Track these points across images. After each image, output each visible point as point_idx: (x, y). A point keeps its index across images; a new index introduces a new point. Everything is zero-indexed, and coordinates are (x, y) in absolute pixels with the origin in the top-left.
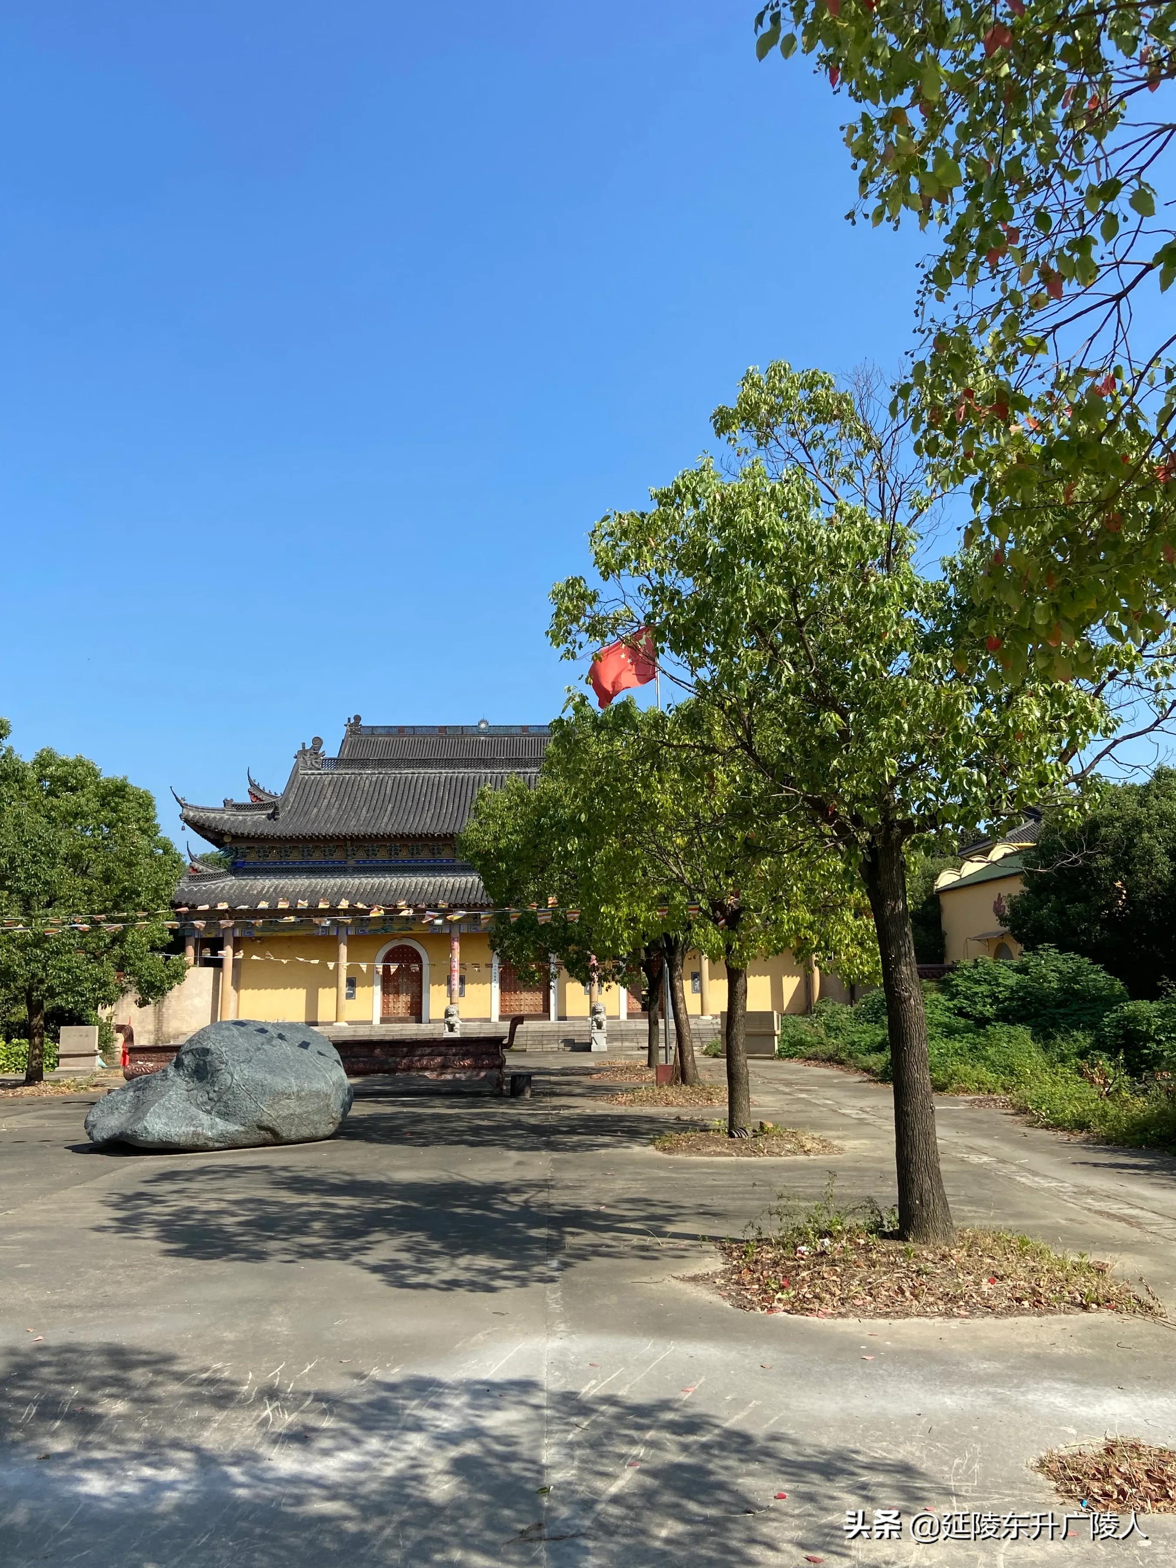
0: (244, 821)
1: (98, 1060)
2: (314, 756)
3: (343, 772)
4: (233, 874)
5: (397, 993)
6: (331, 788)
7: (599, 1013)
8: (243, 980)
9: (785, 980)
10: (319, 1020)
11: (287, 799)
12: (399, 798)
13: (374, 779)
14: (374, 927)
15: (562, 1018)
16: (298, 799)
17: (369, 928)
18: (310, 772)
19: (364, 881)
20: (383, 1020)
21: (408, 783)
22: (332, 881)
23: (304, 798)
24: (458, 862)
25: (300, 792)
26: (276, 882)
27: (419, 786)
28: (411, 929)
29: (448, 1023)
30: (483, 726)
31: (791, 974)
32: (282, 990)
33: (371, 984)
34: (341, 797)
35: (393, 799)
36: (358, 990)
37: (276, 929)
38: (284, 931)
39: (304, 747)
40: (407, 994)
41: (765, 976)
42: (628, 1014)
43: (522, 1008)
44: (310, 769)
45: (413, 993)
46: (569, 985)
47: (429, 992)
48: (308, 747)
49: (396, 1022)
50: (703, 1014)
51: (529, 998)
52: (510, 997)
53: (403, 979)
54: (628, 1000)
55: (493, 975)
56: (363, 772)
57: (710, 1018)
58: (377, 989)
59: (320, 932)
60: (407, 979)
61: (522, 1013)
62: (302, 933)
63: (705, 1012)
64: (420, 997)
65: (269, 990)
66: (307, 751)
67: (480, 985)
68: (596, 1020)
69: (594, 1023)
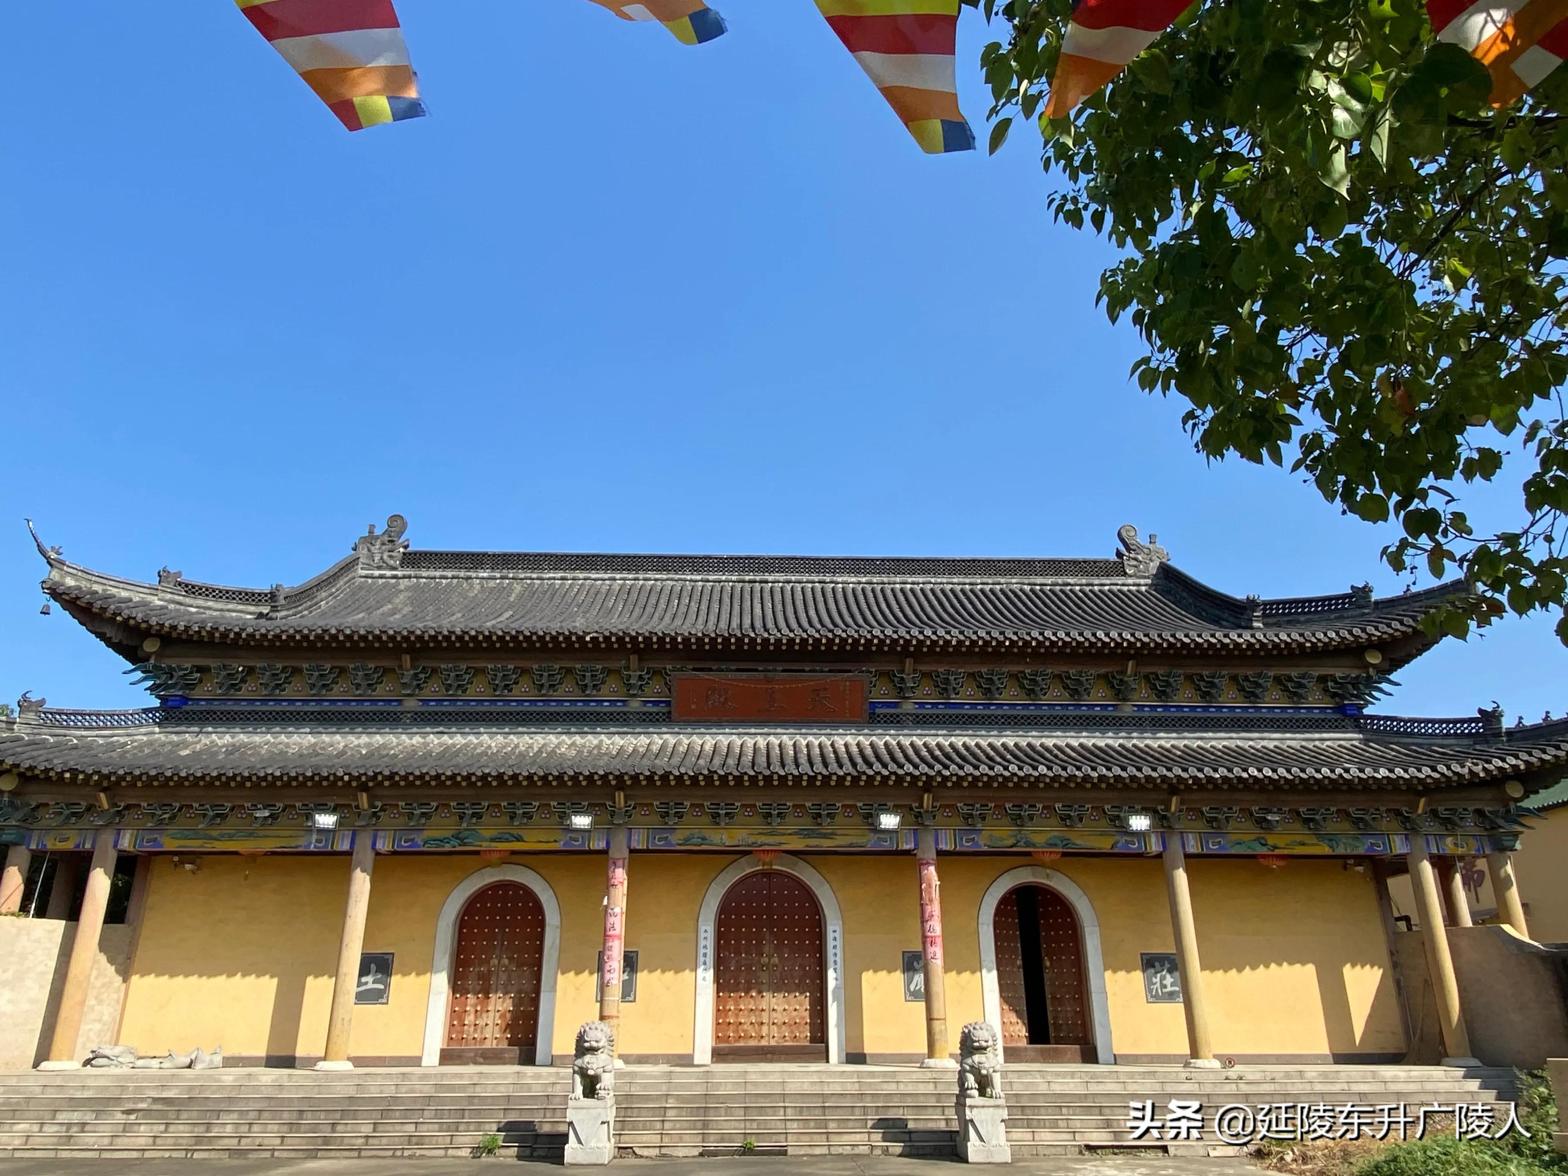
2: (390, 546)
3: (438, 574)
4: (159, 723)
5: (485, 990)
6: (408, 594)
7: (982, 1049)
9: (1349, 973)
10: (300, 1052)
13: (493, 586)
14: (437, 834)
15: (853, 1059)
17: (427, 834)
18: (377, 573)
19: (433, 738)
20: (447, 1057)
22: (365, 738)
24: (635, 705)
28: (519, 839)
29: (583, 1072)
31: (1360, 959)
32: (222, 979)
33: (426, 967)
36: (391, 982)
37: (215, 833)
38: (231, 837)
39: (371, 532)
40: (505, 993)
41: (1303, 963)
42: (1006, 1050)
43: (765, 1030)
44: (379, 568)
45: (519, 992)
46: (867, 977)
47: (553, 989)
48: (378, 532)
49: (476, 1063)
50: (1195, 1053)
51: (780, 1009)
52: (737, 1004)
53: (500, 959)
54: (1002, 1016)
55: (702, 951)
56: (474, 575)
57: (1216, 1064)
58: (441, 981)
59: (313, 844)
60: (511, 959)
61: (764, 1043)
62: (269, 845)
63: (1203, 1050)
64: (535, 1001)
65: (194, 979)
66: (377, 537)
67: (670, 974)
68: (976, 1071)
69: (971, 1078)
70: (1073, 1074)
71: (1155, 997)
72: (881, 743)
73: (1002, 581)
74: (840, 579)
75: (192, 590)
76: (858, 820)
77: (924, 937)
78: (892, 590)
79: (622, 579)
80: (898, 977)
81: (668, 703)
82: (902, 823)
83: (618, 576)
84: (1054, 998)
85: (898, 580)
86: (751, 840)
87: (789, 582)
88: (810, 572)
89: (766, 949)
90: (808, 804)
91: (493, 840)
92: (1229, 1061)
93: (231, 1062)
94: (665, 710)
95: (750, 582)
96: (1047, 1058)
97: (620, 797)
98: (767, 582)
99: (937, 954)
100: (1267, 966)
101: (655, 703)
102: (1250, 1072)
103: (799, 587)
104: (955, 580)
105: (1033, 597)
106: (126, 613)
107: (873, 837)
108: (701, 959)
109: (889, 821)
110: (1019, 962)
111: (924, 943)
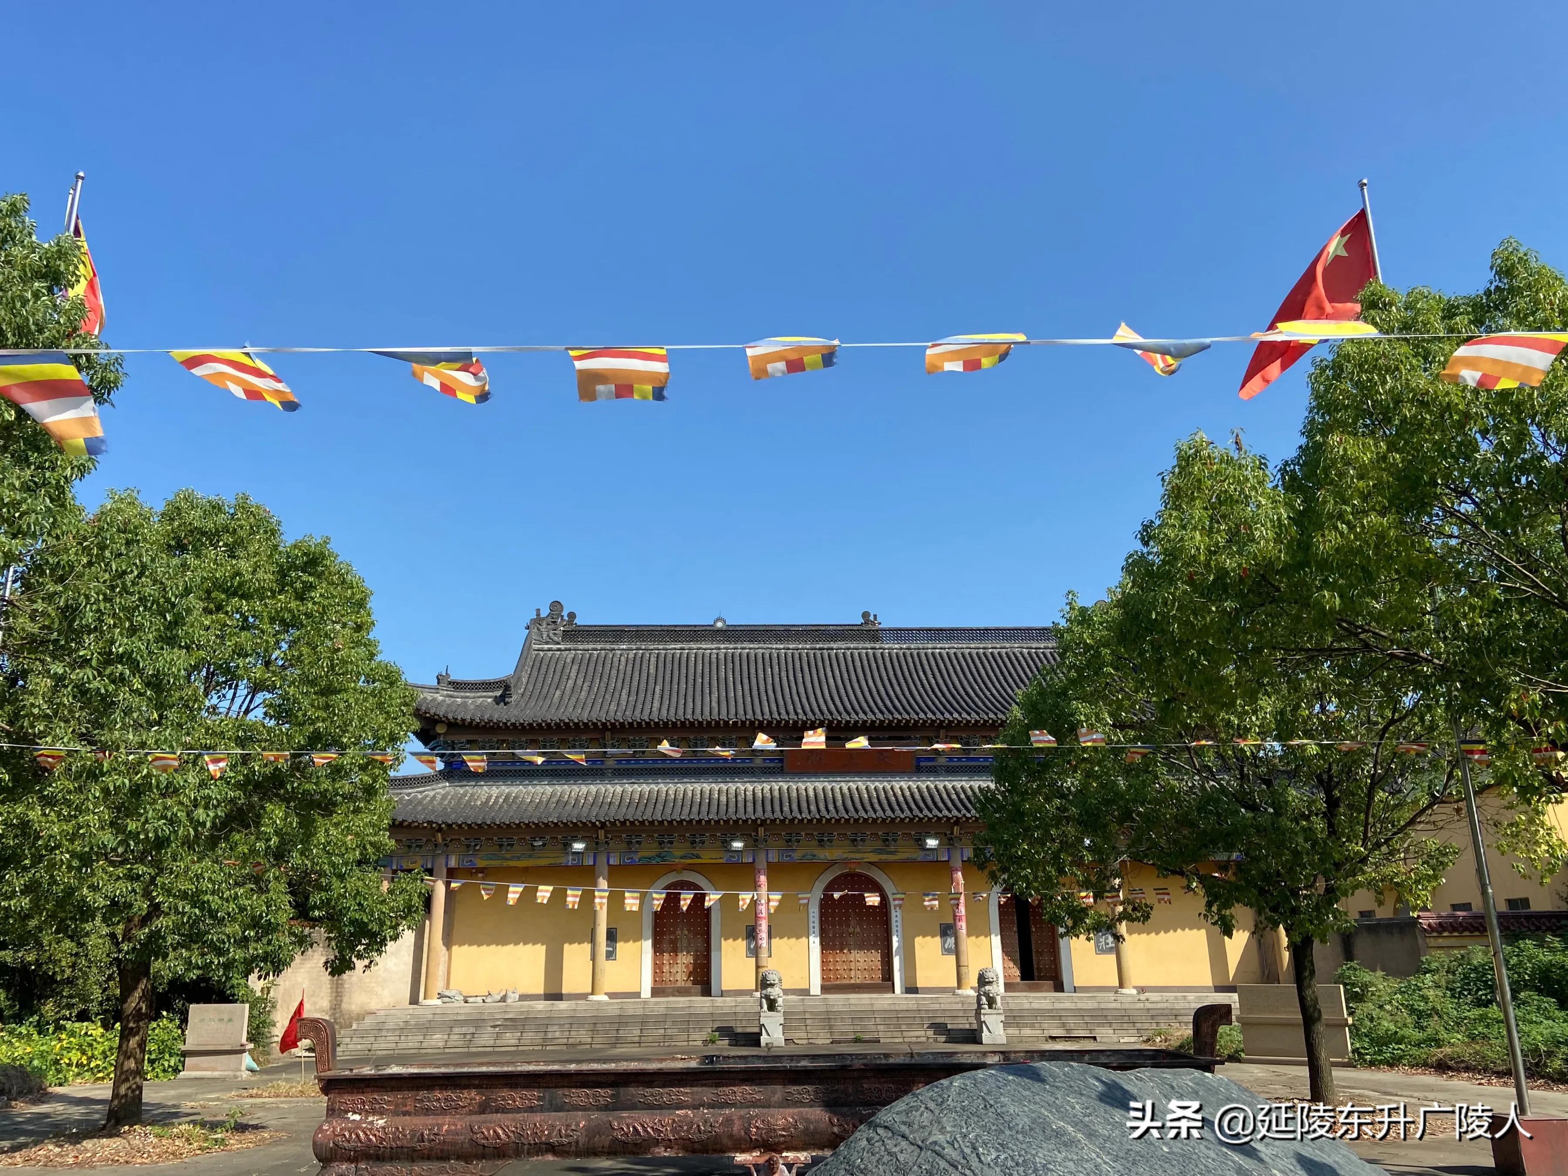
0: (464, 704)
1: (247, 1060)
2: (553, 626)
3: (590, 646)
4: (448, 780)
5: (675, 951)
6: (575, 667)
7: (990, 983)
8: (455, 931)
10: (565, 991)
11: (519, 679)
12: (668, 678)
13: (631, 656)
14: (647, 854)
15: (911, 989)
16: (532, 680)
17: (640, 855)
18: (546, 647)
19: (629, 788)
20: (655, 992)
21: (678, 662)
22: (584, 789)
23: (541, 679)
25: (535, 673)
26: (505, 789)
27: (692, 664)
28: (698, 857)
29: (767, 997)
30: (719, 625)
32: (511, 947)
33: (639, 938)
34: (589, 678)
35: (660, 680)
36: (620, 945)
37: (508, 856)
38: (518, 858)
39: (538, 615)
40: (688, 952)
41: (1199, 929)
42: (1006, 984)
43: (853, 973)
44: (547, 643)
45: (696, 951)
46: (919, 940)
47: (720, 949)
48: (543, 614)
49: (674, 996)
50: (1121, 985)
51: (862, 960)
52: (834, 957)
53: (682, 930)
54: (1004, 963)
55: (811, 925)
56: (616, 647)
57: (1134, 992)
58: (647, 945)
59: (570, 860)
60: (689, 931)
61: (852, 981)
62: (543, 862)
63: (1126, 983)
64: (708, 957)
65: (493, 947)
66: (543, 619)
67: (793, 940)
68: (986, 994)
69: (984, 999)
70: (1045, 998)
71: (1100, 950)
72: (923, 786)
73: (1008, 645)
74: (886, 646)
75: (458, 686)
76: (912, 842)
77: (955, 916)
78: (926, 654)
79: (725, 648)
80: (938, 939)
81: (781, 761)
82: (940, 844)
83: (722, 646)
84: (1037, 952)
85: (930, 646)
86: (845, 856)
87: (849, 649)
88: (864, 641)
89: (852, 923)
90: (880, 833)
91: (682, 858)
92: (1142, 990)
93: (523, 997)
94: (779, 765)
95: (820, 649)
96: (1031, 989)
97: (761, 830)
98: (832, 649)
99: (963, 925)
100: (1175, 931)
101: (772, 760)
102: (1154, 996)
103: (856, 652)
104: (973, 646)
105: (1029, 659)
106: (432, 712)
107: (922, 853)
108: (811, 930)
109: (932, 843)
110: (1015, 929)
111: (955, 920)
